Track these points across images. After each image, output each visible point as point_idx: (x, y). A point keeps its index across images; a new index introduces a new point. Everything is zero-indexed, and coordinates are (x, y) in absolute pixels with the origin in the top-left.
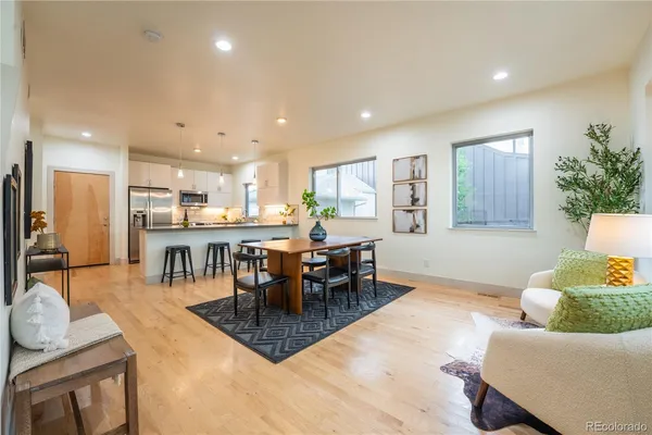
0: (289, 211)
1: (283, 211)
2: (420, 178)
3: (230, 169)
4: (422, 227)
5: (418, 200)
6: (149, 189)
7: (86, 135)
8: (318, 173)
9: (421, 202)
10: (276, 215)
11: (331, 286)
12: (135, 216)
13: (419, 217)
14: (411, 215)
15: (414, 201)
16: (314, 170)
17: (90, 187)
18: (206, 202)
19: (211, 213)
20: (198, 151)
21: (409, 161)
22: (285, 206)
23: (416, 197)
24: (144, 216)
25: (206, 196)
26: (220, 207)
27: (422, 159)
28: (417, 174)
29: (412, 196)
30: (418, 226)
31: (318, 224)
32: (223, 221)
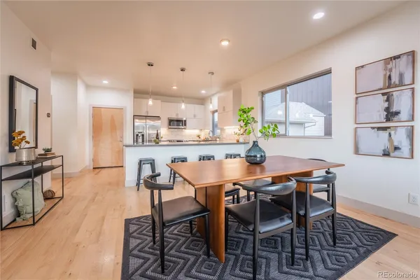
0: (242, 131)
1: (237, 131)
2: (401, 84)
3: (202, 101)
4: (405, 150)
5: (397, 113)
6: (146, 117)
7: (105, 82)
8: (267, 96)
9: (404, 115)
10: (232, 134)
11: (261, 237)
12: (137, 135)
13: (400, 137)
14: (385, 134)
15: (391, 115)
16: (263, 93)
17: (112, 117)
18: (185, 125)
19: (189, 133)
20: (175, 88)
21: (382, 64)
22: (239, 127)
23: (394, 109)
24: (143, 135)
25: (185, 121)
26: (195, 129)
27: (404, 59)
28: (395, 79)
29: (387, 109)
30: (396, 148)
31: (255, 144)
32: (198, 139)
